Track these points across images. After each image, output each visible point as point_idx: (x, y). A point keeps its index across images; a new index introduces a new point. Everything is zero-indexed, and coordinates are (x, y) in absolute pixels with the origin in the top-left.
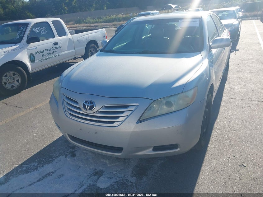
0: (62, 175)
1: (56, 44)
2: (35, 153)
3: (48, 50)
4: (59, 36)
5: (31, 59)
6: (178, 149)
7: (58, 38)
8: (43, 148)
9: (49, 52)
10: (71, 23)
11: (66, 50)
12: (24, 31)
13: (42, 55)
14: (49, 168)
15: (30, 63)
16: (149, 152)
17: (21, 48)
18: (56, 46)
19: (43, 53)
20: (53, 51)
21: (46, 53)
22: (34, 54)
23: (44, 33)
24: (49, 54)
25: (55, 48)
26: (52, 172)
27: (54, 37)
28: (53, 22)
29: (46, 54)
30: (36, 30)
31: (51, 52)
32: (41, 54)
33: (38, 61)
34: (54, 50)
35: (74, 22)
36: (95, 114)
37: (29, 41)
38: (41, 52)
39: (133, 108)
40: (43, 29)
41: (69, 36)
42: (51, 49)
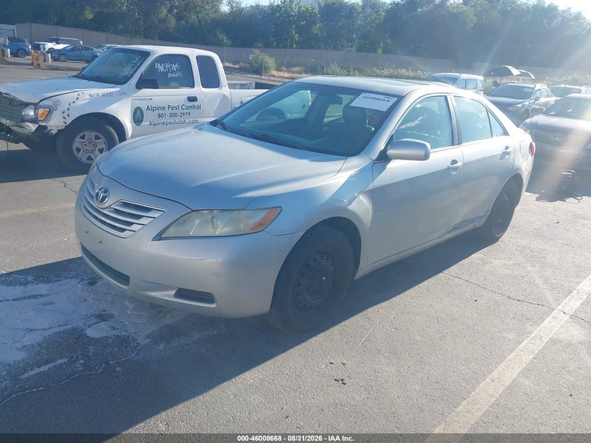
0: (52, 303)
1: (192, 99)
2: (42, 264)
3: (173, 108)
4: (204, 86)
5: (136, 117)
6: (214, 306)
7: (199, 90)
8: (60, 260)
9: (175, 111)
10: (296, 69)
11: (213, 115)
12: (138, 65)
13: (159, 115)
14: (42, 288)
15: (131, 123)
16: (168, 295)
17: (123, 95)
18: (191, 104)
19: (161, 112)
20: (183, 111)
21: (168, 112)
22: (144, 110)
23: (174, 75)
24: (175, 115)
25: (188, 108)
26: (41, 295)
27: (193, 86)
28: (199, 58)
29: (168, 114)
30: (161, 68)
31: (178, 112)
32: (157, 112)
33: (149, 123)
34: (186, 111)
35: (304, 68)
36: (105, 212)
37: (141, 85)
38: (158, 108)
39: (156, 215)
40: (175, 67)
41: (225, 90)
42: (180, 107)
